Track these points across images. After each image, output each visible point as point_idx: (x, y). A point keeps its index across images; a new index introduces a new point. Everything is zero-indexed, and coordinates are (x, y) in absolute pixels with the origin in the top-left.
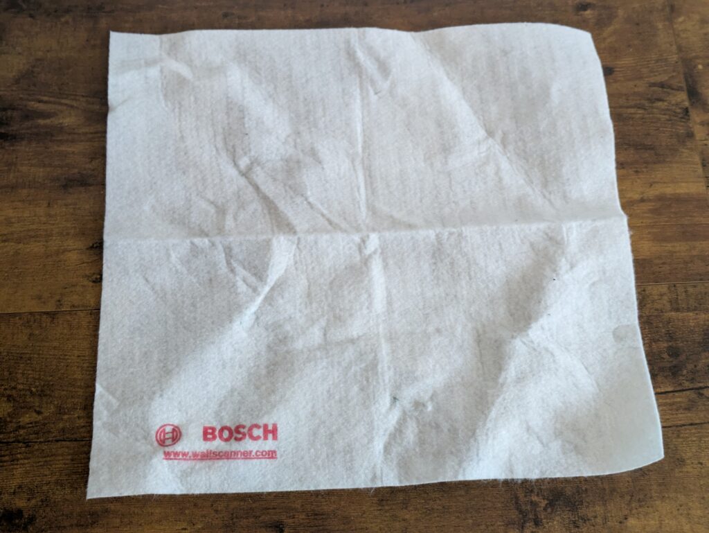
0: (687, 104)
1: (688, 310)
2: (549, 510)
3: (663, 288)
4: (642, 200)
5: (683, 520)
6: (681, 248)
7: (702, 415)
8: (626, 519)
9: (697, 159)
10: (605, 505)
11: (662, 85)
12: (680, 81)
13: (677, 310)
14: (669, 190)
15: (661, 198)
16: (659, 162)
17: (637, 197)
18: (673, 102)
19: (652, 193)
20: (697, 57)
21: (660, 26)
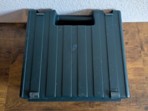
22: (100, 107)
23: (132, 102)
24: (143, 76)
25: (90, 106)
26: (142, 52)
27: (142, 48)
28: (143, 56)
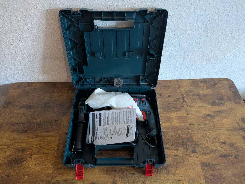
0: (183, 101)
1: (185, 135)
2: (162, 169)
3: (180, 131)
4: (176, 117)
5: (186, 172)
6: (183, 124)
7: (188, 153)
8: (176, 171)
9: (185, 110)
10: (172, 168)
11: (178, 98)
12: (181, 98)
13: (183, 135)
14: (180, 115)
15: (179, 116)
16: (178, 110)
17: (175, 116)
18: (180, 101)
19: (178, 115)
20: (184, 94)
21: (178, 89)
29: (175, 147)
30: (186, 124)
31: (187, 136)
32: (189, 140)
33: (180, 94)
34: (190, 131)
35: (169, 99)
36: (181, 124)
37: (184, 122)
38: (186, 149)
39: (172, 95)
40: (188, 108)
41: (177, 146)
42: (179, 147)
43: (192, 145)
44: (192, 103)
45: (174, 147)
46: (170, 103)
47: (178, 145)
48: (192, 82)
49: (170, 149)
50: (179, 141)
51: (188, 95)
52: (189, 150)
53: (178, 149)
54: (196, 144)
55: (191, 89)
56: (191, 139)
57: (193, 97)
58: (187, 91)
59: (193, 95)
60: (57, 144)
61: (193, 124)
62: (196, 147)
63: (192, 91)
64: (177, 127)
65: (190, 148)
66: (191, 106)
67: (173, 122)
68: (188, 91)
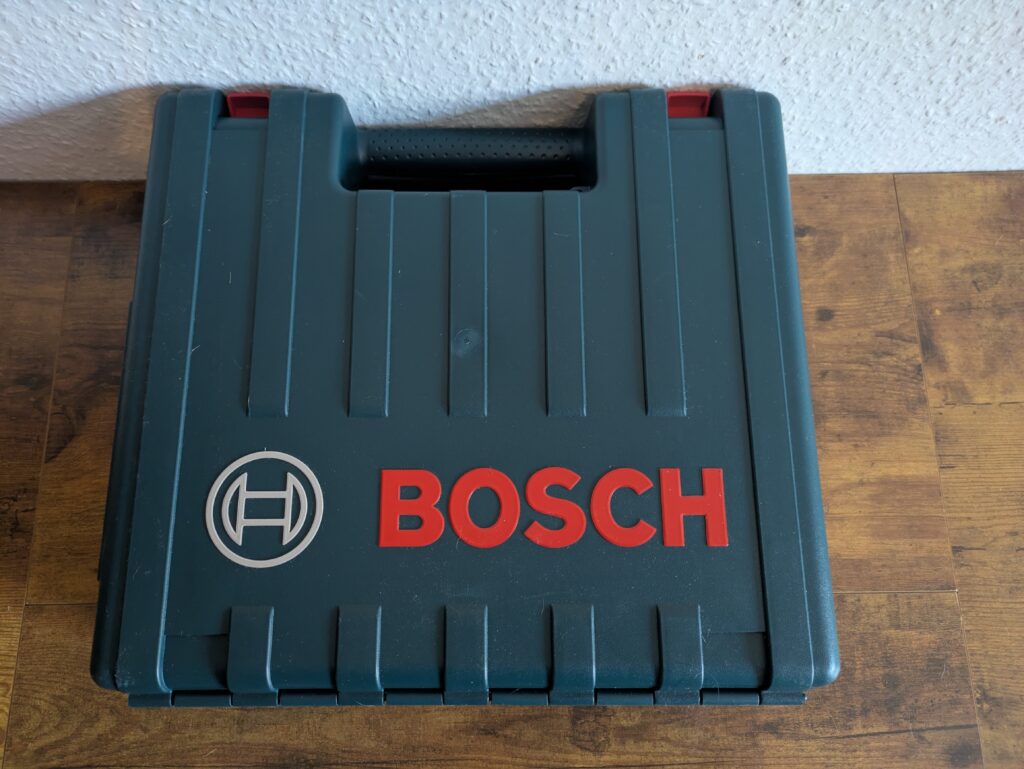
22: (647, 746)
23: (865, 712)
24: (937, 534)
25: (576, 741)
26: (931, 377)
27: (928, 346)
28: (934, 398)
29: (829, 723)
30: (930, 544)
31: (920, 640)
32: (935, 666)
33: (907, 300)
34: (952, 598)
35: (824, 338)
36: (890, 544)
37: (917, 529)
38: (912, 738)
39: (849, 303)
40: (958, 415)
41: (850, 714)
42: (859, 721)
43: (954, 703)
44: (984, 375)
45: (826, 716)
46: (824, 374)
47: (858, 707)
48: (1006, 198)
49: (796, 737)
50: (868, 672)
51: (965, 309)
52: (930, 744)
53: (855, 732)
54: (985, 697)
55: (992, 259)
56: (955, 662)
57: (1001, 325)
58: (964, 270)
59: (1001, 312)
60: (11, 682)
61: (975, 545)
62: (978, 721)
63: (994, 272)
64: (858, 565)
65: (938, 729)
66: (980, 400)
67: (836, 524)
68: (967, 277)
